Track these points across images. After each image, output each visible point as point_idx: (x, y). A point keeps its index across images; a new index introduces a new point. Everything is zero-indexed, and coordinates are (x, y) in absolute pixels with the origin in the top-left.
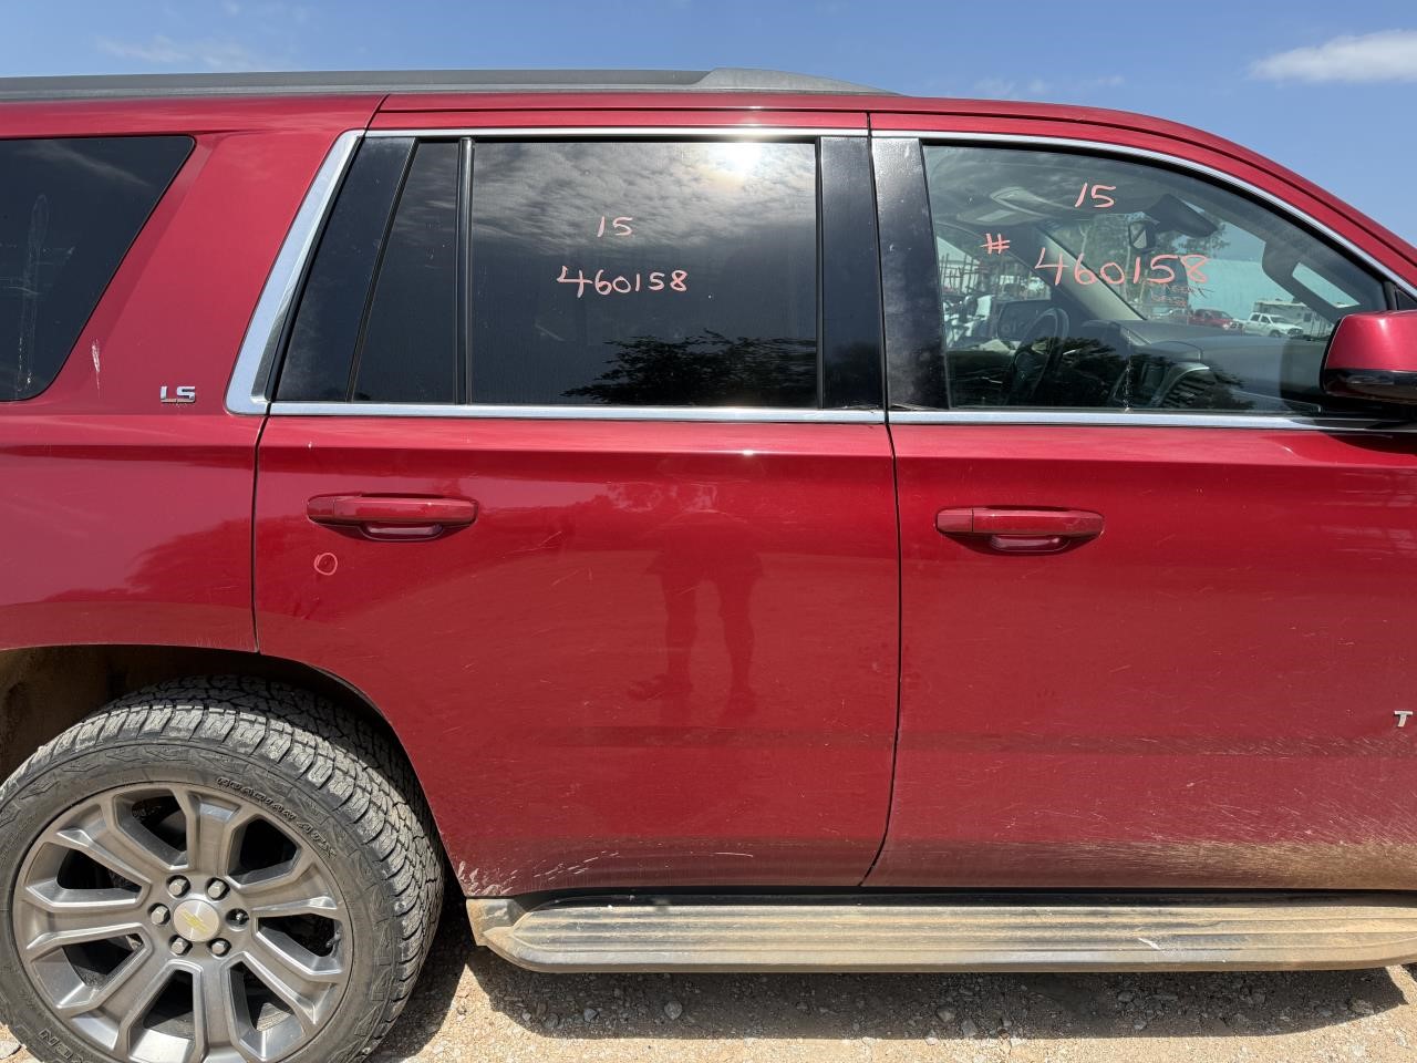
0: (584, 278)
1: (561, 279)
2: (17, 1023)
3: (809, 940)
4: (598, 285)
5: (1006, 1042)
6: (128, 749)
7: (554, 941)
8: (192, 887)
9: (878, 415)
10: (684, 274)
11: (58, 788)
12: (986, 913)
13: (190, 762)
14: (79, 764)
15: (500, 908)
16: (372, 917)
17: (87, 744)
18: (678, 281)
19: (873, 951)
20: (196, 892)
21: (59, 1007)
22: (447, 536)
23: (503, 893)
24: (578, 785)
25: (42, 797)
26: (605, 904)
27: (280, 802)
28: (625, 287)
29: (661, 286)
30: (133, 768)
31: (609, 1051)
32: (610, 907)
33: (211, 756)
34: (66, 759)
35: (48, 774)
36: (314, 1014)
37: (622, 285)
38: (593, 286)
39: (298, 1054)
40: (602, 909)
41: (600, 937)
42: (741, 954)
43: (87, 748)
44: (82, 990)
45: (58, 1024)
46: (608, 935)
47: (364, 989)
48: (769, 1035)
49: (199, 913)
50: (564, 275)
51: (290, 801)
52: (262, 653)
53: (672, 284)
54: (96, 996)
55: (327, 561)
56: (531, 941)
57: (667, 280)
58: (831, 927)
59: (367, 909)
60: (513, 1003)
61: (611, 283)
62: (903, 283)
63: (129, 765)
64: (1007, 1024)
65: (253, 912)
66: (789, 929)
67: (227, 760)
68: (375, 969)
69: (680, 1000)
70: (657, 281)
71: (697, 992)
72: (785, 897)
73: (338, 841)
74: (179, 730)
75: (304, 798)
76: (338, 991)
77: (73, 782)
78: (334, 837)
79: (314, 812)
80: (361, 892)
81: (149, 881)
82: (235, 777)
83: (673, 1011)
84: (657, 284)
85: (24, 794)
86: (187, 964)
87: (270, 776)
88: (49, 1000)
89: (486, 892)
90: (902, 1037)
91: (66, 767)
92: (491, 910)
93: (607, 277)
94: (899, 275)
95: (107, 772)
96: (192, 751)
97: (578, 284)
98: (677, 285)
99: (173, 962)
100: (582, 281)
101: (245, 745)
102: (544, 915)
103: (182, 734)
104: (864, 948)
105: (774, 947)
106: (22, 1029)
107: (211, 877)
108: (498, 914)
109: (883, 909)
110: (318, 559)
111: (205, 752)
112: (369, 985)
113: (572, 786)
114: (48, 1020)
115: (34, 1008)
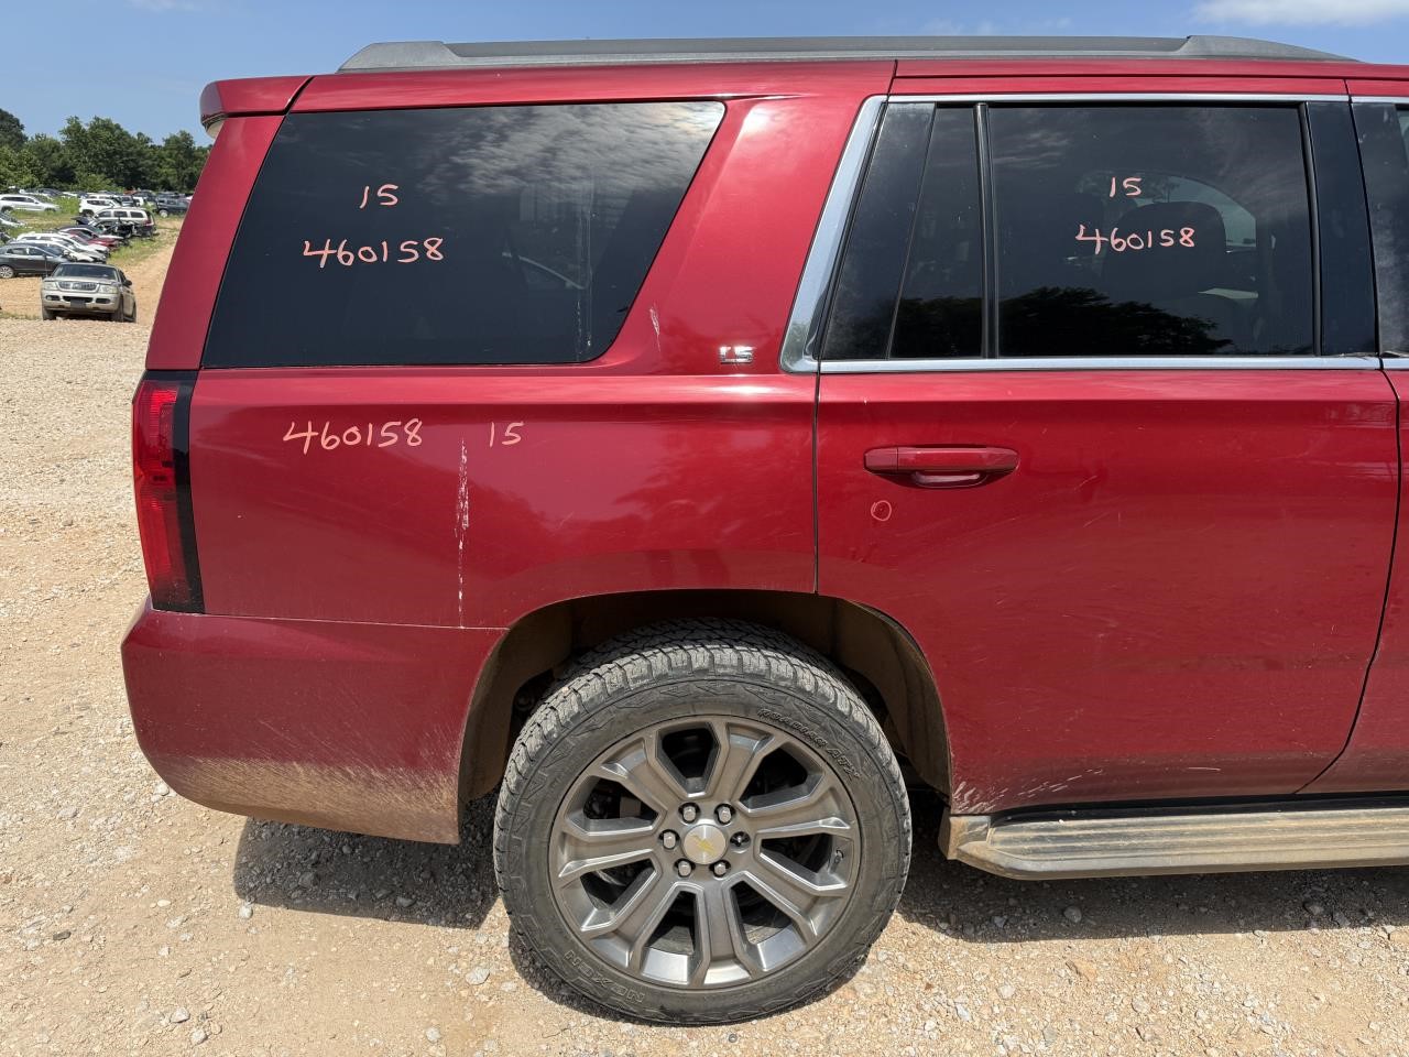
0: (1101, 236)
1: (1080, 237)
2: (545, 946)
3: (1262, 843)
4: (1114, 242)
5: (1379, 929)
6: (680, 685)
7: (1035, 852)
8: (703, 812)
9: (1373, 362)
10: (1192, 231)
11: (612, 723)
12: (1396, 814)
13: (738, 697)
14: (634, 701)
15: (982, 824)
16: (885, 834)
17: (640, 683)
18: (1186, 237)
19: (1322, 849)
20: (705, 817)
21: (583, 930)
22: (992, 481)
23: (987, 810)
24: (1082, 710)
25: (597, 733)
26: (1056, 818)
27: (815, 731)
28: (1138, 244)
29: (1172, 242)
30: (684, 703)
31: (1036, 952)
32: (1061, 821)
33: (756, 689)
34: (621, 697)
35: (603, 712)
36: (815, 925)
37: (1135, 242)
38: (1109, 243)
39: (799, 962)
40: (1055, 823)
41: (1074, 847)
42: (1210, 857)
43: (642, 686)
44: (597, 914)
45: (581, 945)
46: (1079, 845)
47: (869, 902)
48: (1170, 932)
49: (705, 836)
50: (1082, 233)
51: (824, 729)
52: (820, 594)
53: (1181, 241)
54: (613, 919)
55: (882, 506)
56: (1015, 852)
57: (1177, 236)
58: (1272, 830)
59: (881, 827)
60: (921, 914)
61: (1126, 240)
62: (1391, 239)
63: (680, 700)
64: (1371, 914)
65: (757, 834)
66: (1237, 834)
67: (770, 693)
68: (882, 882)
69: (1078, 905)
70: (1166, 237)
71: (1082, 898)
72: (1207, 807)
73: (862, 765)
74: (724, 667)
75: (837, 726)
76: (841, 904)
77: (627, 717)
78: (858, 761)
79: (844, 739)
80: (877, 810)
81: (666, 808)
82: (777, 708)
83: (1075, 915)
84: (1168, 241)
85: (578, 731)
86: (693, 886)
87: (807, 707)
88: (573, 924)
89: (972, 810)
90: (1286, 929)
91: (622, 704)
92: (975, 825)
93: (1122, 235)
94: (1388, 232)
95: (660, 707)
96: (739, 685)
97: (1095, 241)
98: (1186, 241)
99: (676, 884)
100: (1098, 239)
101: (783, 679)
102: (1006, 830)
103: (728, 671)
104: (1311, 847)
105: (1234, 849)
106: (549, 951)
107: (718, 804)
108: (979, 829)
109: (1303, 813)
110: (875, 506)
111: (750, 686)
112: (874, 897)
113: (1077, 712)
114: (573, 942)
115: (561, 932)
